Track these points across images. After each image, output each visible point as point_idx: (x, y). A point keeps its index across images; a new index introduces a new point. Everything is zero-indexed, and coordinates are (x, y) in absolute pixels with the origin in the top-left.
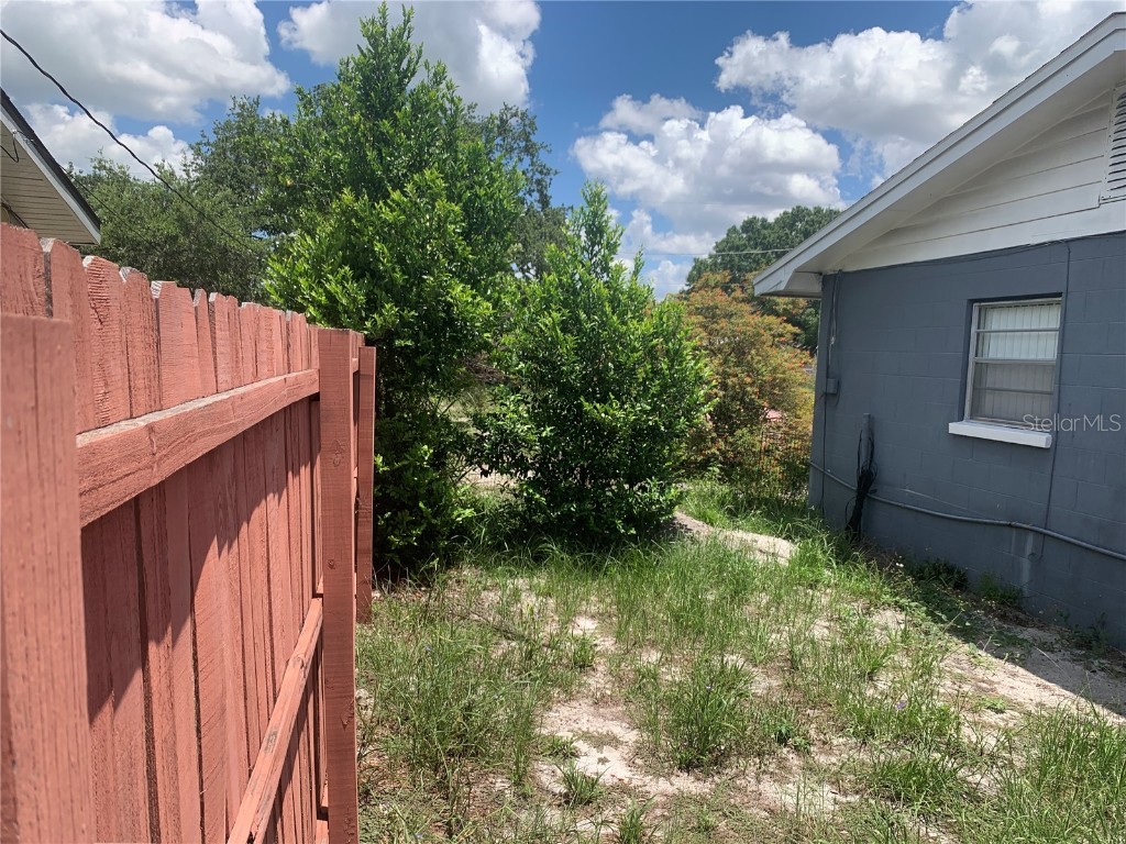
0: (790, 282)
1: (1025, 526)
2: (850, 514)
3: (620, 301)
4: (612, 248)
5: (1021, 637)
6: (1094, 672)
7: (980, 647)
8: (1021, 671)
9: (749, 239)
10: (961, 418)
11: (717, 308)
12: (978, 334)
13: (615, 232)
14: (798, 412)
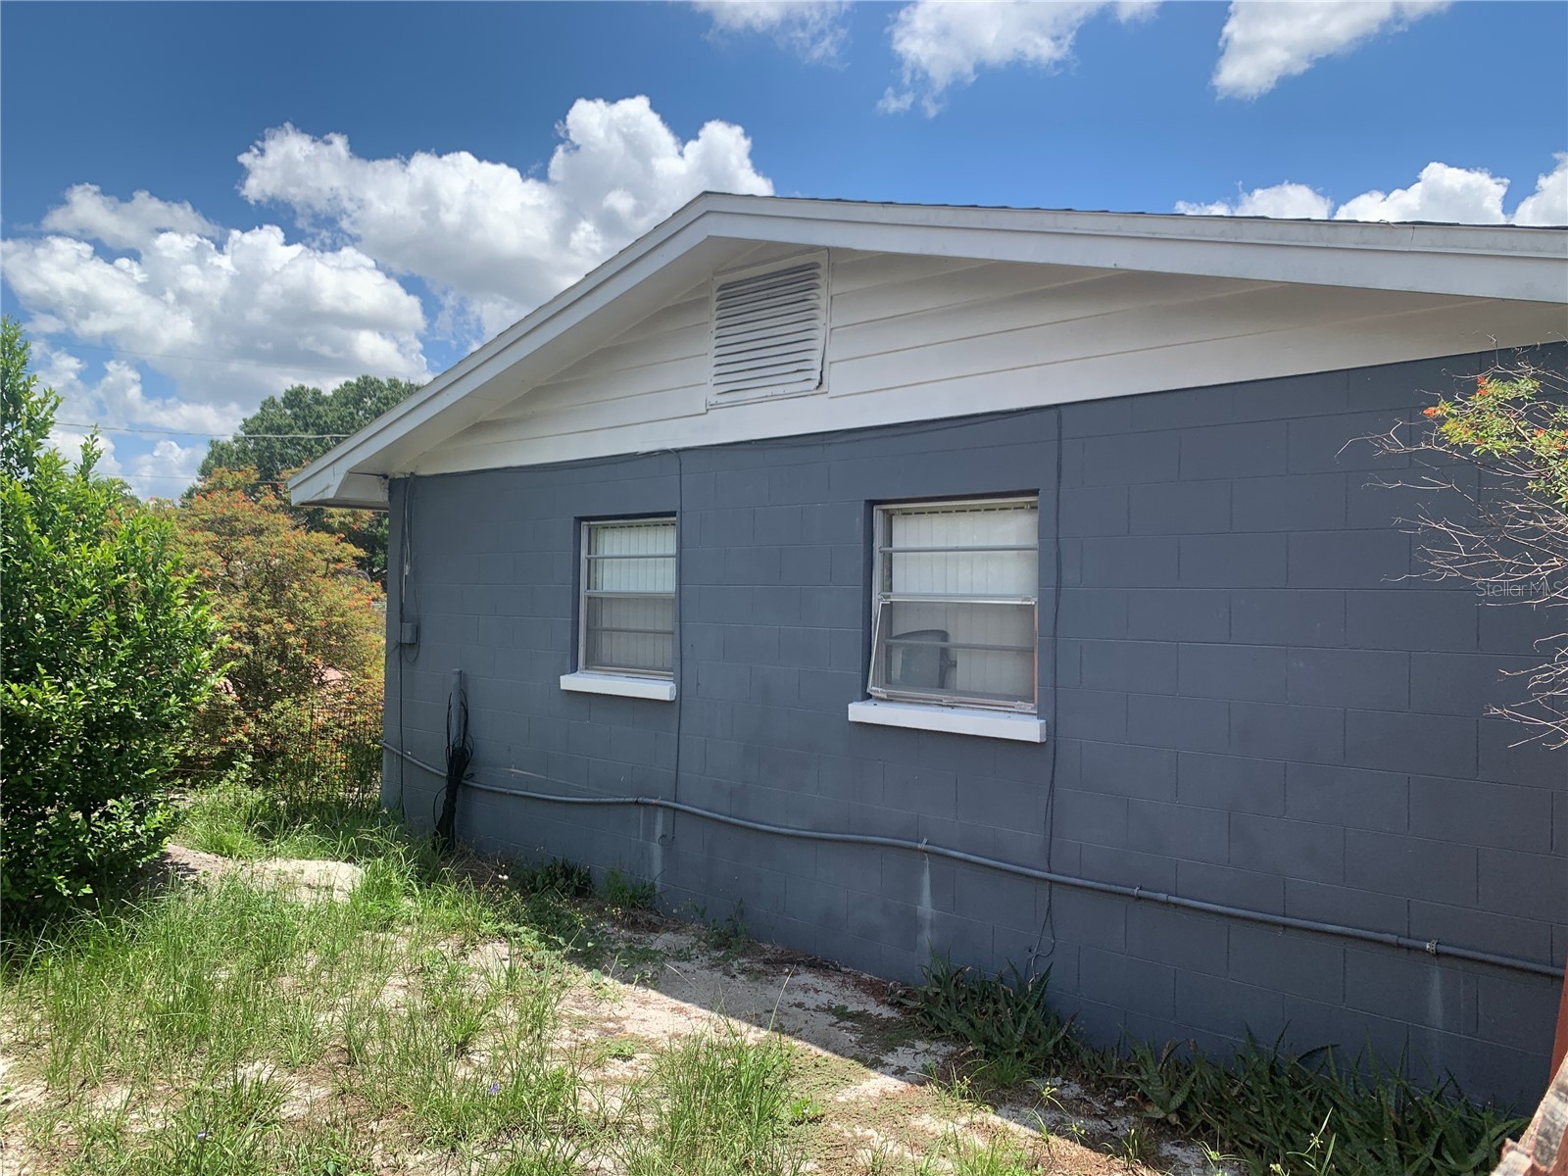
0: (343, 485)
1: (654, 801)
2: (439, 813)
3: (55, 513)
4: (40, 428)
5: (653, 948)
6: (734, 977)
7: (606, 973)
8: (653, 994)
9: (296, 417)
10: (574, 669)
11: (238, 520)
12: (589, 561)
13: (44, 402)
14: (368, 670)
